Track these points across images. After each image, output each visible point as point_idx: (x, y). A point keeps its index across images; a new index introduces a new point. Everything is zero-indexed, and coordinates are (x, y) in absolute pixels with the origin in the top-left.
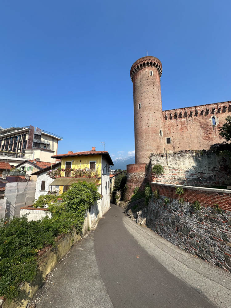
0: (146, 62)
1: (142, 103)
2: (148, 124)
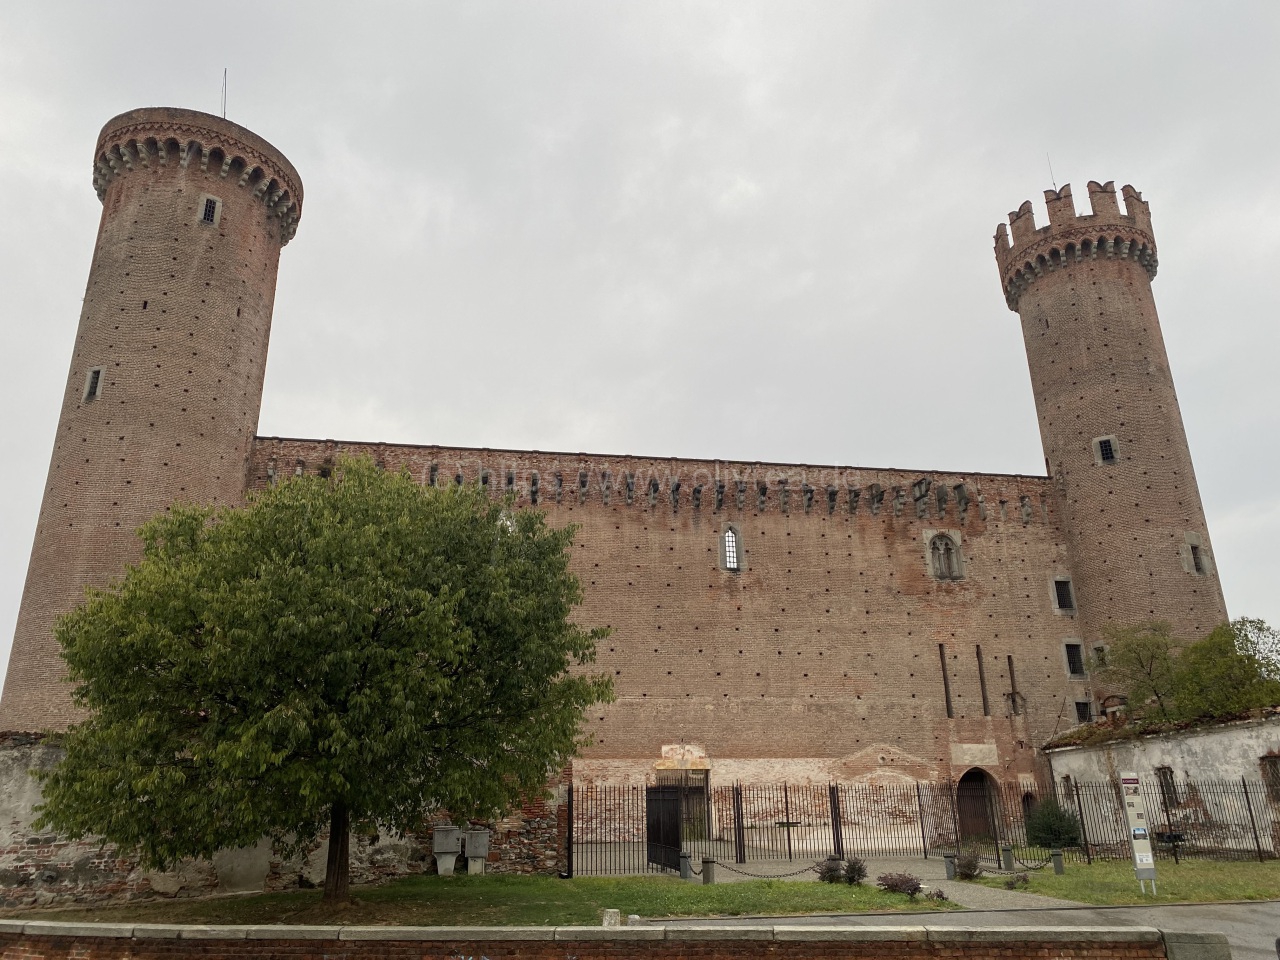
1: (108, 371)
2: (116, 510)
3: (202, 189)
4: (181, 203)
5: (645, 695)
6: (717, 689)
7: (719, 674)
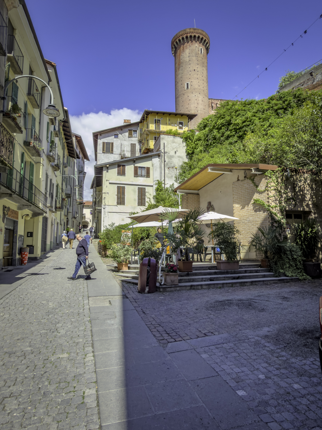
0: (197, 36)
1: (190, 83)
2: (197, 109)
3: (200, 46)
4: (197, 49)
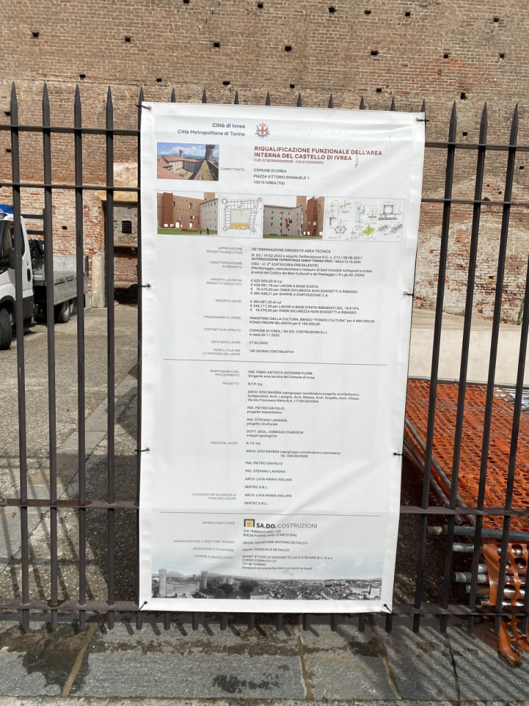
5: (83, 76)
6: (211, 73)
7: (217, 45)
